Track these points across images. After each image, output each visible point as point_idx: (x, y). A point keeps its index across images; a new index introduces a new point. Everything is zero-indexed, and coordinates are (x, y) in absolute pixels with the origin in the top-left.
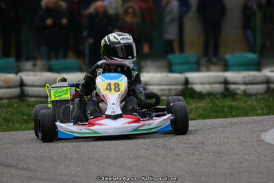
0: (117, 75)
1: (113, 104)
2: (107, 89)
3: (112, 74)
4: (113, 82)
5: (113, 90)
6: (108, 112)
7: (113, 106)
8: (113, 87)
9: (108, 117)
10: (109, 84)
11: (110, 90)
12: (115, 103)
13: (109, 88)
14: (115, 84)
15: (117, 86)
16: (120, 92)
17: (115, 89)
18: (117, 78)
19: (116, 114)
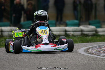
0: (45, 27)
1: (45, 39)
2: (42, 33)
3: (43, 27)
4: (44, 30)
6: (44, 42)
7: (45, 40)
8: (44, 32)
9: (43, 44)
10: (42, 31)
11: (43, 33)
14: (45, 31)
15: (46, 32)
17: (45, 33)
18: (45, 28)
19: (47, 43)
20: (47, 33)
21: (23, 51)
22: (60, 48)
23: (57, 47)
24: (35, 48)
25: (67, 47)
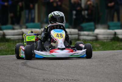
0: (61, 30)
1: (61, 43)
2: (57, 36)
3: (58, 30)
5: (60, 37)
6: (59, 47)
7: (61, 44)
9: (59, 49)
10: (58, 34)
11: (59, 37)
12: (62, 43)
14: (60, 34)
16: (63, 38)
18: (61, 32)
19: (63, 47)
20: (62, 37)
25: (85, 53)
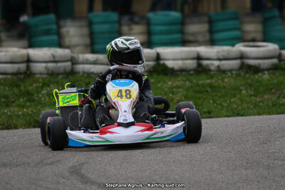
0: (128, 81)
1: (125, 111)
2: (118, 96)
3: (122, 81)
4: (124, 89)
5: (124, 97)
6: (120, 120)
7: (125, 114)
8: (124, 94)
9: (120, 125)
10: (120, 91)
11: (121, 97)
12: (127, 110)
13: (120, 94)
14: (126, 91)
15: (128, 93)
16: (131, 99)
17: (126, 96)
18: (128, 84)
19: (128, 121)
20: (130, 97)
21: (70, 144)
22: (162, 133)
23: (155, 131)
24: (98, 135)
25: (182, 131)
